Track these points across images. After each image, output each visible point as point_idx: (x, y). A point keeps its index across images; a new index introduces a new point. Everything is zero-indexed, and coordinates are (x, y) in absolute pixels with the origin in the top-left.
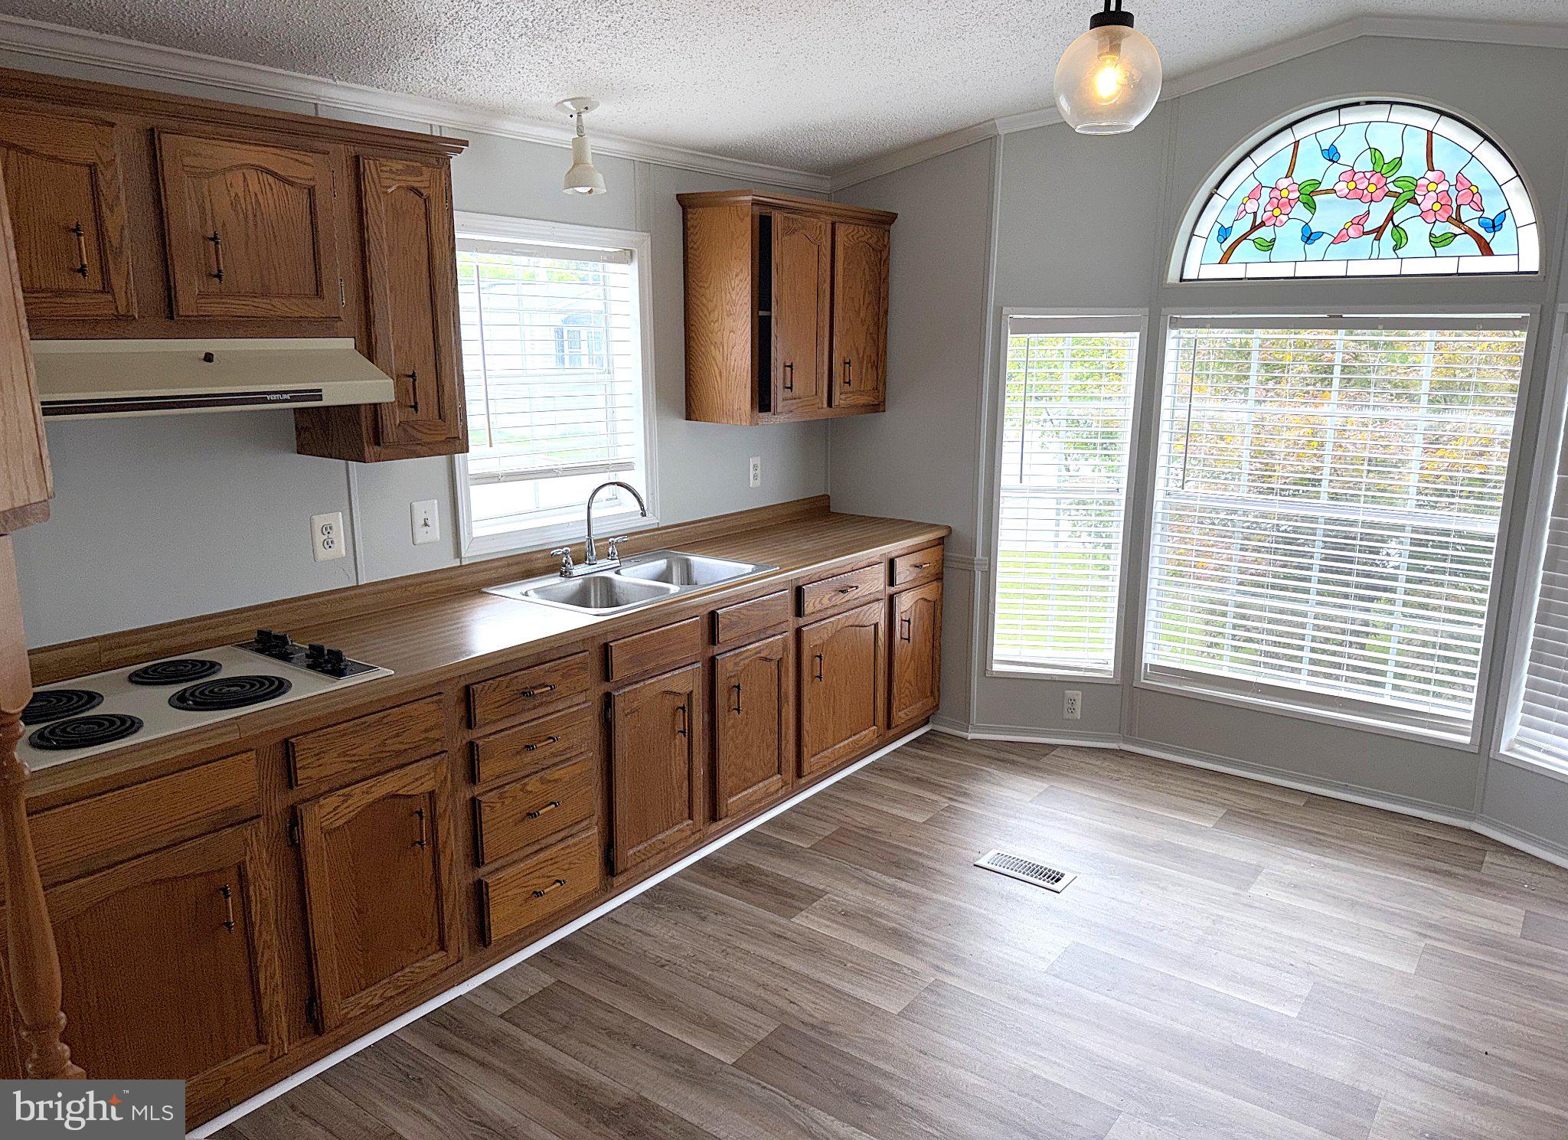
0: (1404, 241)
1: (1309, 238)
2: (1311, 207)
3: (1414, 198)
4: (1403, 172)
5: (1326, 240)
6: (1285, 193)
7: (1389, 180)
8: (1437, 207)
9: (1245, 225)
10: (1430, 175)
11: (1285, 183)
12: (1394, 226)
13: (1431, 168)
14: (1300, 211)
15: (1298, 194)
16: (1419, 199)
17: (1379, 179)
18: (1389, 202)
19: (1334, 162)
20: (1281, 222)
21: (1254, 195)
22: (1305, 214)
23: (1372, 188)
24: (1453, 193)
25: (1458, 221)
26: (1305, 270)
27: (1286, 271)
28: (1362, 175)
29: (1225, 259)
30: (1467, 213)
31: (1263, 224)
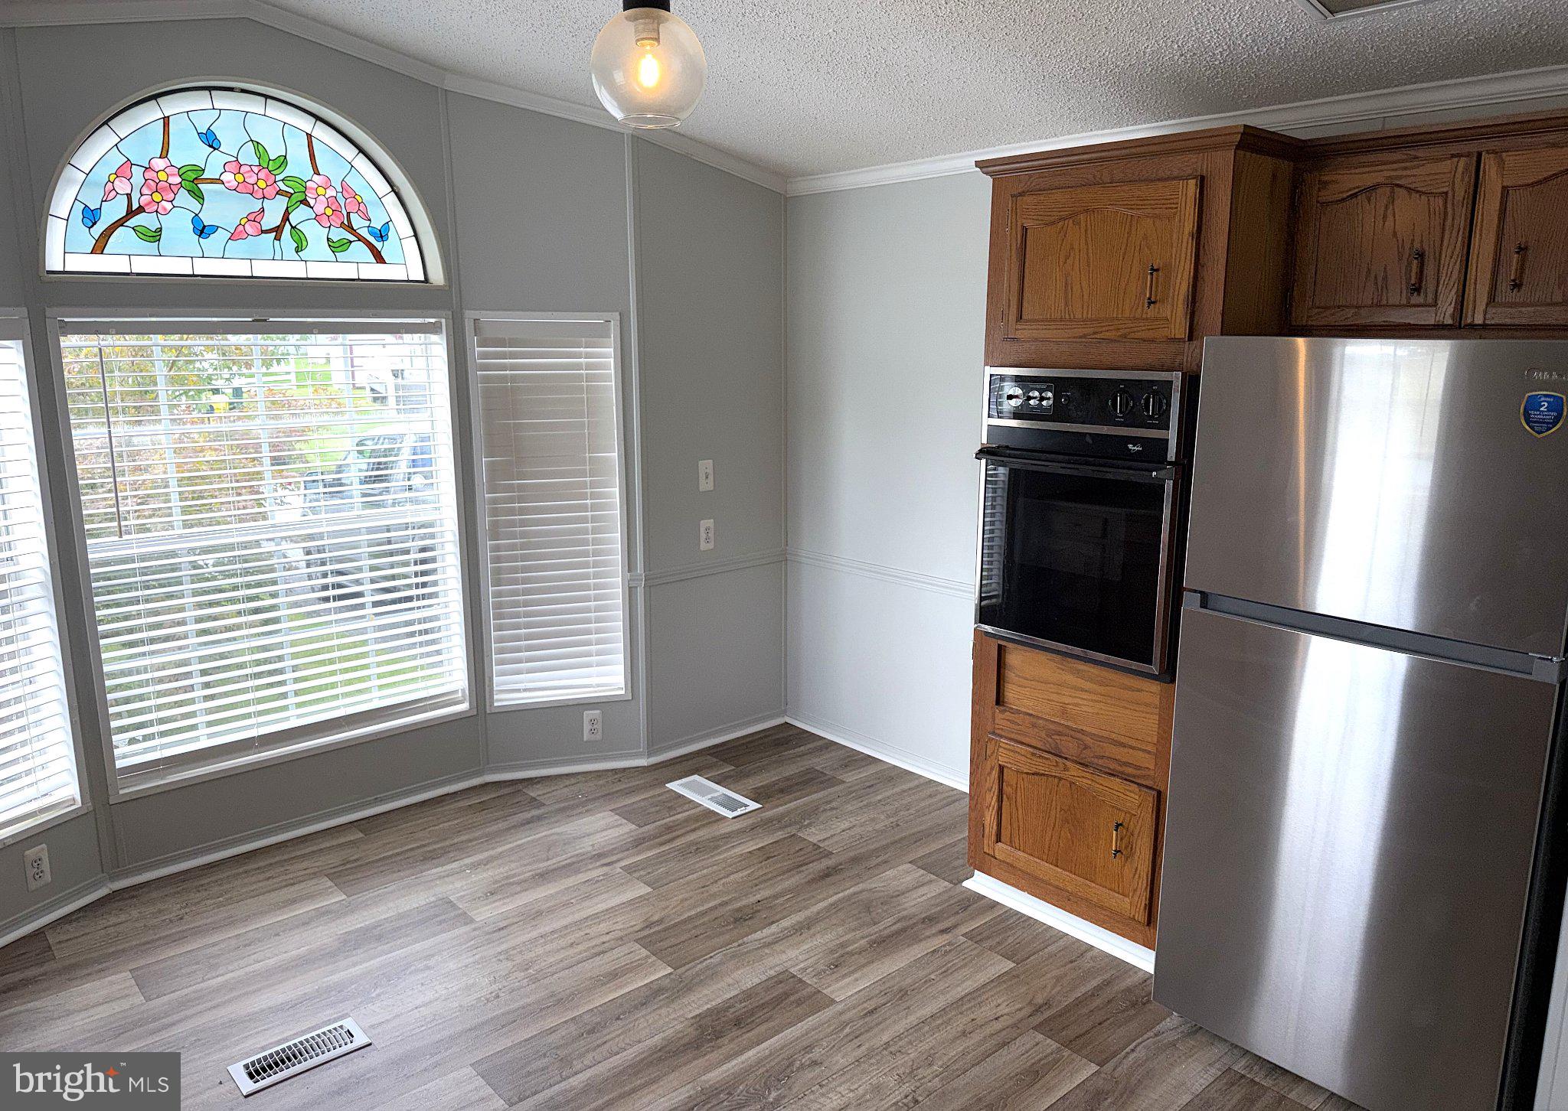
0: (304, 243)
1: (202, 232)
2: (199, 196)
3: (305, 199)
4: (289, 171)
5: (221, 236)
6: (162, 176)
7: (278, 178)
8: (329, 212)
9: (115, 210)
10: (316, 178)
11: (160, 164)
12: (292, 227)
13: (317, 172)
14: (184, 198)
15: (179, 180)
16: (312, 202)
17: (267, 175)
18: (281, 203)
19: (215, 149)
20: (165, 209)
21: (125, 170)
22: (195, 205)
23: (262, 184)
24: (342, 202)
25: (350, 228)
26: (204, 267)
27: (182, 267)
28: (249, 168)
29: (99, 247)
30: (357, 222)
31: (141, 209)
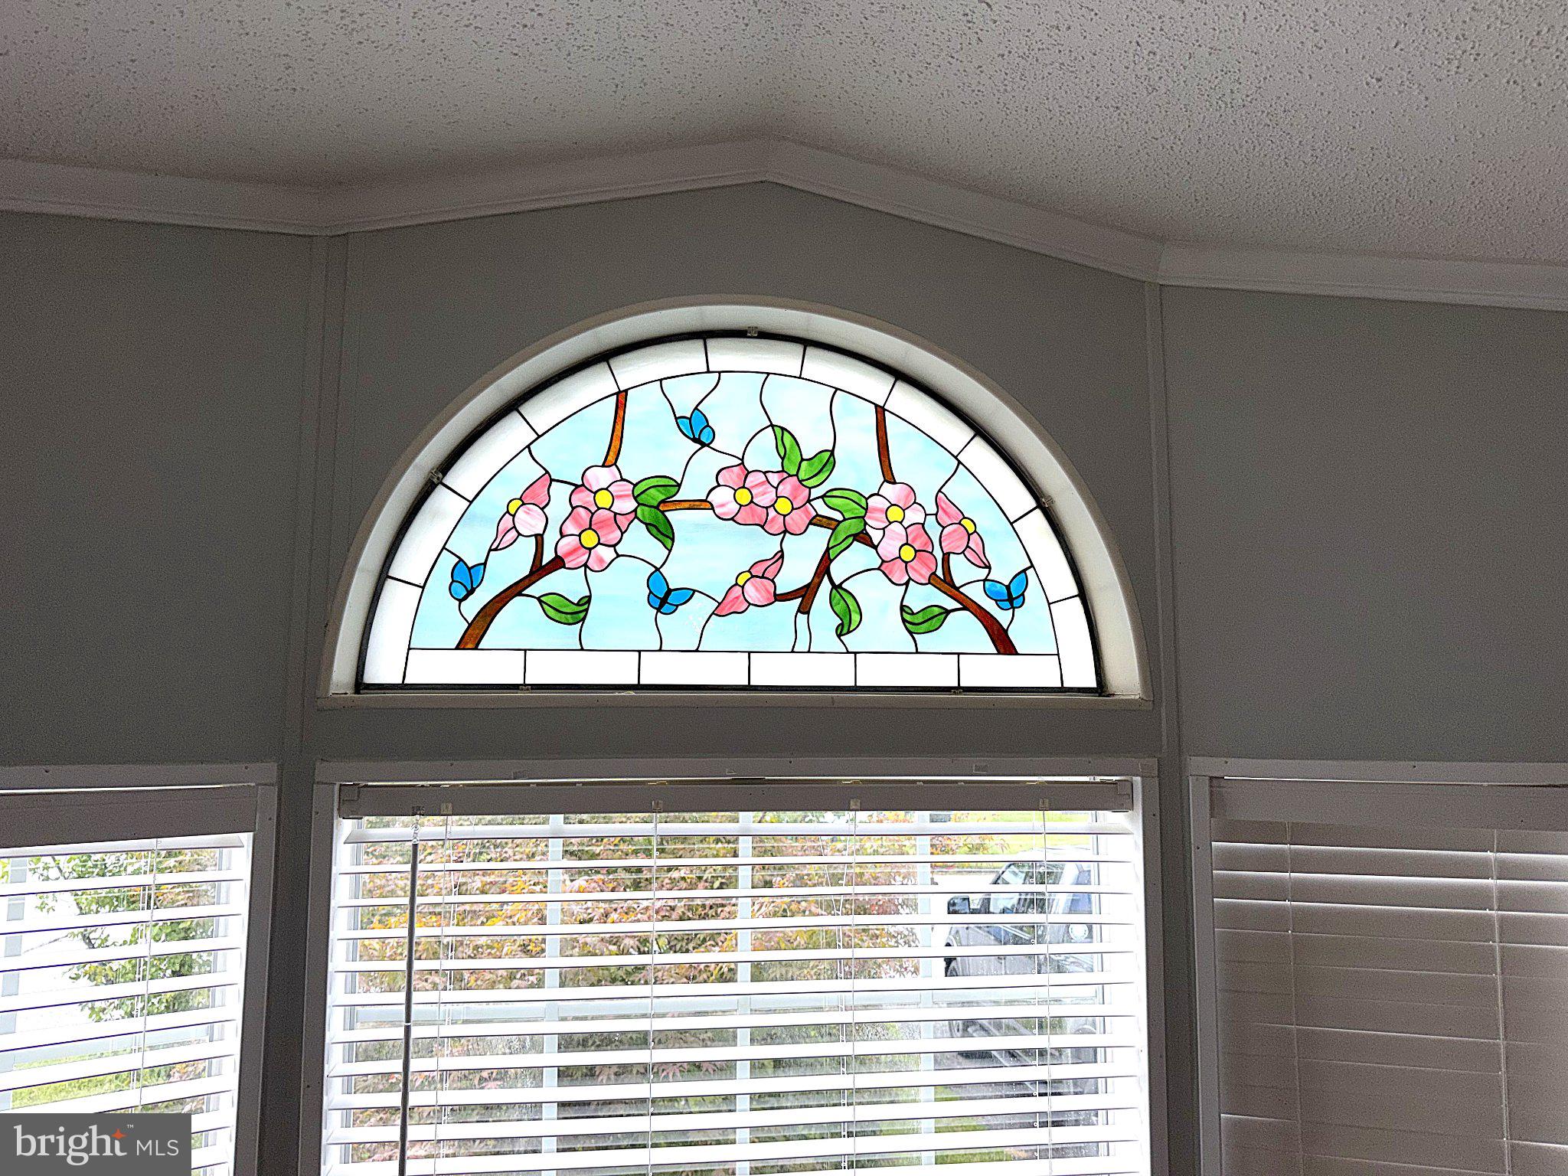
0: (855, 617)
1: (664, 601)
2: (664, 533)
3: (864, 532)
4: (839, 478)
5: (699, 607)
6: (604, 499)
7: (816, 493)
8: (908, 554)
9: (515, 563)
10: (888, 490)
11: (601, 477)
12: (836, 587)
13: (889, 478)
14: (639, 539)
15: (633, 505)
16: (876, 536)
17: (795, 490)
18: (818, 539)
19: (703, 445)
20: (601, 560)
21: (535, 494)
22: (654, 550)
23: (784, 506)
24: (934, 530)
25: (946, 583)
26: (660, 671)
27: (619, 671)
28: (761, 478)
29: (472, 638)
30: (962, 571)
31: (558, 563)
